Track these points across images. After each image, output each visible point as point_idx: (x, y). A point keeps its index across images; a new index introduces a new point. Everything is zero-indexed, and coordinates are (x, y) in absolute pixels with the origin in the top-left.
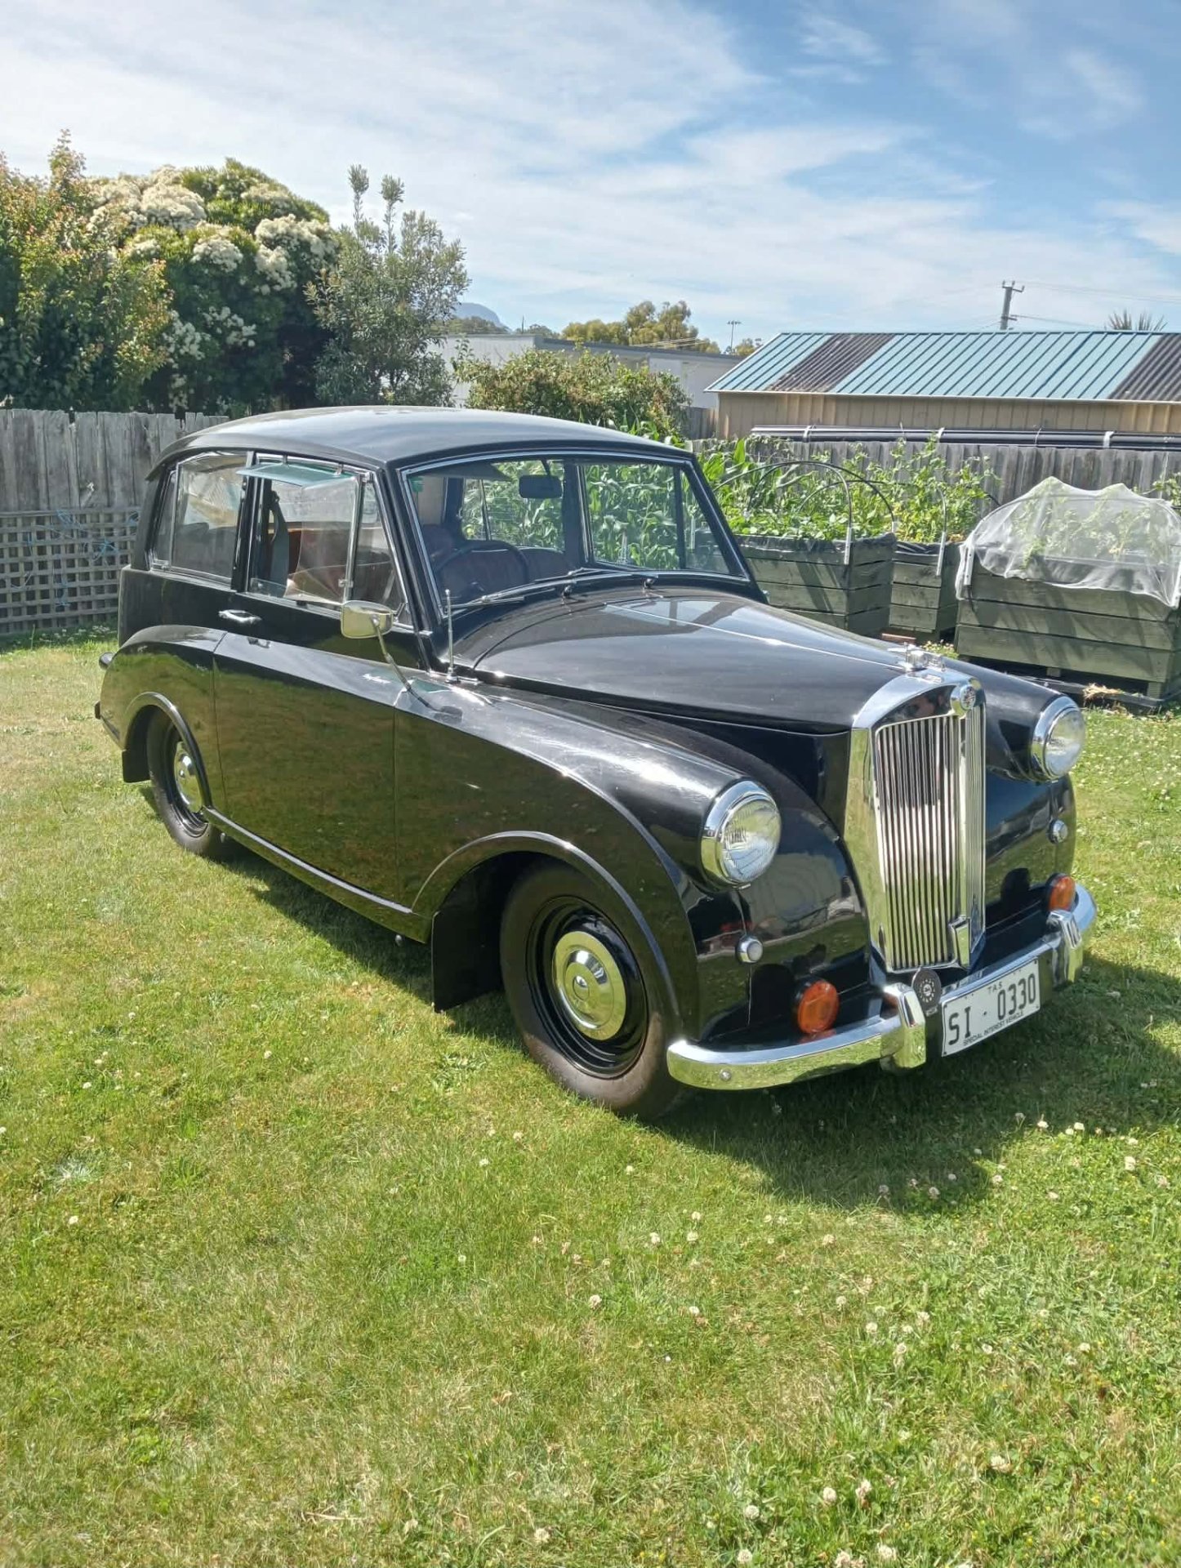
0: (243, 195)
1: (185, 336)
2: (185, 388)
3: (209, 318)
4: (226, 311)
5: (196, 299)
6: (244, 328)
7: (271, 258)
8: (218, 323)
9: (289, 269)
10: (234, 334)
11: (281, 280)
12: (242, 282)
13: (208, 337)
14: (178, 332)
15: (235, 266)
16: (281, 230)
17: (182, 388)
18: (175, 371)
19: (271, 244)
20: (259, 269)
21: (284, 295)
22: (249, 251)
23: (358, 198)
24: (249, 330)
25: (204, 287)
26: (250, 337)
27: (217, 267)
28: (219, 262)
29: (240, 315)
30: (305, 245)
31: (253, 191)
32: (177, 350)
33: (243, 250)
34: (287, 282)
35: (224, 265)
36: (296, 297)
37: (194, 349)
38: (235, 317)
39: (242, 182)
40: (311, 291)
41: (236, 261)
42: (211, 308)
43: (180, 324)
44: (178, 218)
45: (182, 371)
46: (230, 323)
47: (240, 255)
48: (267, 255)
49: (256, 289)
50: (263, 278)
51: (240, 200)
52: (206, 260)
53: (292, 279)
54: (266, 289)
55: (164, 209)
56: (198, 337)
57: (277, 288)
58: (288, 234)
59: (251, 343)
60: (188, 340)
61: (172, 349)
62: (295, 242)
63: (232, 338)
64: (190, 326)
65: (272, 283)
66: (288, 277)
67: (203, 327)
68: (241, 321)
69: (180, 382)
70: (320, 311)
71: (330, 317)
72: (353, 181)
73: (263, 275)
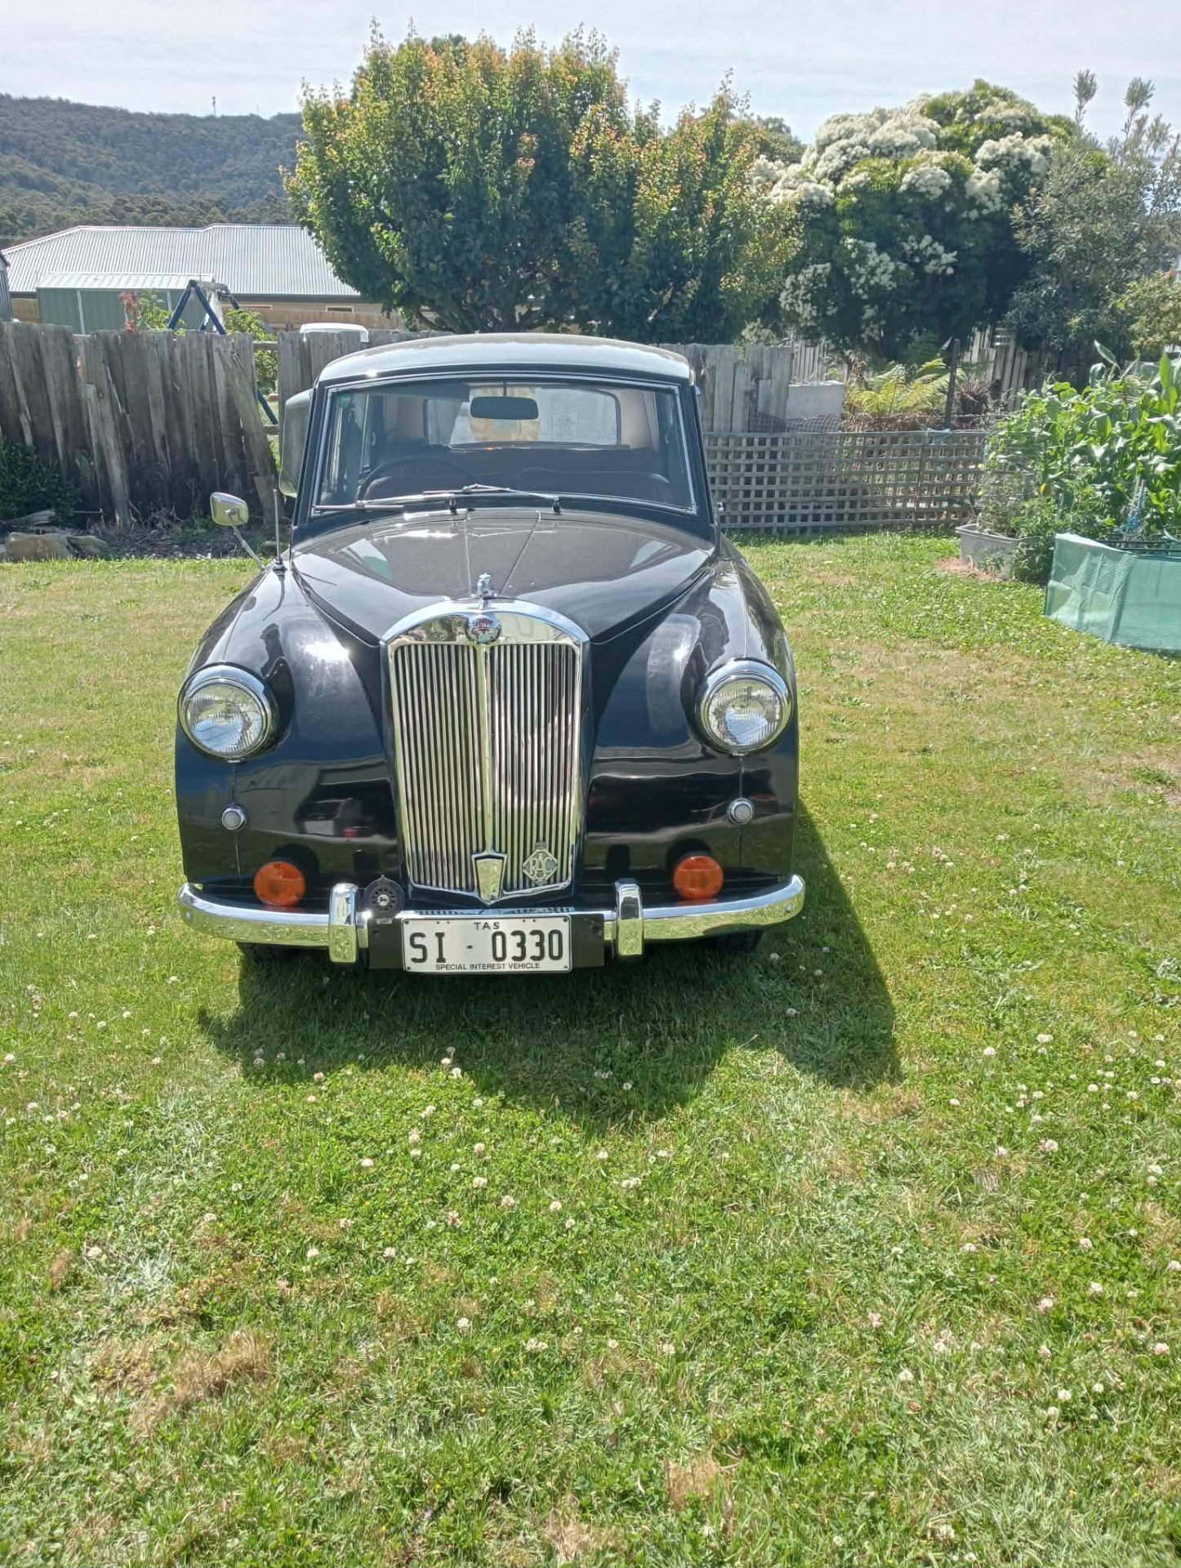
0: (977, 117)
1: (878, 265)
2: (876, 319)
3: (907, 247)
4: (927, 239)
5: (897, 229)
6: (944, 256)
7: (982, 181)
8: (917, 252)
9: (1001, 190)
10: (933, 262)
11: (989, 204)
12: (948, 209)
13: (903, 266)
14: (871, 263)
15: (939, 192)
16: (1002, 150)
17: (872, 318)
18: (866, 302)
19: (987, 166)
20: (969, 193)
21: (991, 218)
22: (959, 176)
23: (1081, 107)
24: (949, 257)
25: (907, 216)
26: (948, 265)
27: (922, 195)
28: (923, 190)
29: (941, 242)
30: (1025, 164)
31: (989, 112)
32: (867, 281)
33: (953, 175)
34: (995, 205)
35: (928, 192)
36: (1000, 221)
37: (885, 280)
38: (936, 245)
39: (982, 103)
40: (1018, 212)
41: (942, 187)
42: (911, 237)
43: (874, 254)
44: (902, 148)
45: (871, 302)
46: (930, 251)
47: (948, 181)
48: (979, 179)
49: (964, 215)
50: (972, 202)
51: (973, 123)
52: (912, 189)
53: (1003, 201)
54: (974, 214)
55: (890, 140)
56: (892, 267)
57: (985, 212)
58: (1008, 154)
59: (950, 271)
60: (879, 271)
61: (862, 280)
62: (1016, 162)
63: (930, 268)
64: (885, 257)
65: (981, 207)
66: (997, 200)
67: (899, 256)
68: (940, 249)
69: (869, 312)
70: (1020, 234)
71: (1029, 240)
72: (1078, 89)
73: (973, 199)
